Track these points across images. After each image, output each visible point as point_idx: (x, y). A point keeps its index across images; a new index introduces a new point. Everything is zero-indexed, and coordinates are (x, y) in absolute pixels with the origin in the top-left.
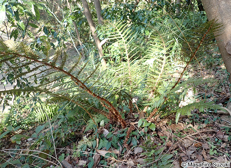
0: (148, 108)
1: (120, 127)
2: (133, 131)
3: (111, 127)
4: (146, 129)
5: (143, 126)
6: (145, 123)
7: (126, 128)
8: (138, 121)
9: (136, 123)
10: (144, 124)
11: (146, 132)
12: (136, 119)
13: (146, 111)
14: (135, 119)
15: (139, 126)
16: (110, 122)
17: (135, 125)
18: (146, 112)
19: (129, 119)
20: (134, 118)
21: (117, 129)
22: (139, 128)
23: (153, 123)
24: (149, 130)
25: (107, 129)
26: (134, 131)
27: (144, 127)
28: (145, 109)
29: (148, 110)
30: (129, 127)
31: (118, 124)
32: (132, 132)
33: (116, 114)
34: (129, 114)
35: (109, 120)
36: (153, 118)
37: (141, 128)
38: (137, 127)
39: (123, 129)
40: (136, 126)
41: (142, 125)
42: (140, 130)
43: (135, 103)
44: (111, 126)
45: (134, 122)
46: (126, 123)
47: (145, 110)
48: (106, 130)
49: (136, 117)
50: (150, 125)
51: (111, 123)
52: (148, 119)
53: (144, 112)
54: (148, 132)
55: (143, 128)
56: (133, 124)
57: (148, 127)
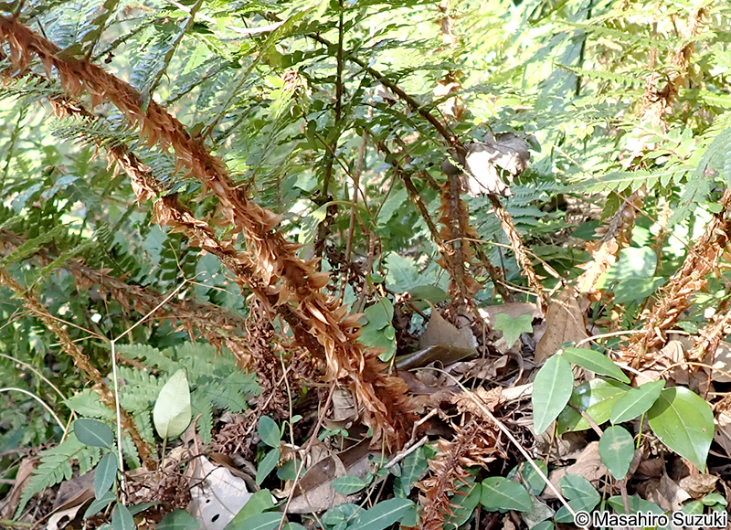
0: (618, 256)
1: (355, 444)
2: (482, 474)
3: (268, 449)
4: (616, 446)
5: (582, 425)
6: (600, 389)
7: (412, 449)
8: (528, 376)
9: (512, 393)
10: (593, 400)
11: (621, 476)
12: (513, 363)
13: (600, 285)
14: (502, 362)
15: (541, 423)
16: (266, 394)
17: (499, 411)
18: (608, 295)
19: (442, 357)
20: (493, 353)
21: (328, 461)
22: (545, 447)
23: (681, 391)
24: (649, 465)
25: (232, 463)
26: (497, 469)
27: (590, 436)
28: (591, 268)
29: (623, 277)
30: (440, 429)
31: (339, 417)
32: (479, 480)
33: (288, 297)
34: (444, 316)
35: (255, 384)
36: (673, 349)
37: (564, 445)
38: (528, 434)
39: (380, 460)
40: (514, 428)
41: (574, 407)
42: (551, 467)
43: (494, 199)
44: (273, 436)
45: (488, 386)
46: (412, 400)
47: (593, 278)
48: (220, 476)
49: (508, 342)
50: (658, 407)
51: (269, 411)
52: (638, 349)
53: (589, 296)
54: (637, 484)
55: (582, 446)
56: (478, 402)
57: (630, 427)
